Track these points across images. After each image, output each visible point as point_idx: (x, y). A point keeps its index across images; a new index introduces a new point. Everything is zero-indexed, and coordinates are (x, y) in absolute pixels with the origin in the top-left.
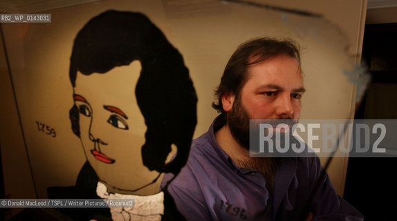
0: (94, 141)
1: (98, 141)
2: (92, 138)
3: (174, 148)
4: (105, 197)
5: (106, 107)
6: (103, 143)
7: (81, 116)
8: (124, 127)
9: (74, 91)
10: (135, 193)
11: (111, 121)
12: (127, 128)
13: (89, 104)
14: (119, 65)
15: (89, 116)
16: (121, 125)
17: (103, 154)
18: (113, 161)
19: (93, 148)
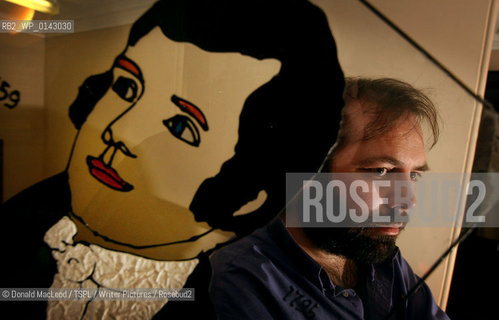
0: (110, 143)
1: (119, 145)
2: (107, 137)
3: (263, 196)
4: (62, 247)
5: (175, 100)
6: (128, 153)
7: (111, 94)
8: (191, 139)
9: (126, 50)
10: (138, 251)
11: (171, 124)
12: (196, 143)
13: (142, 82)
14: (243, 53)
15: (130, 100)
16: (187, 135)
17: (115, 171)
18: (127, 187)
19: (96, 154)
